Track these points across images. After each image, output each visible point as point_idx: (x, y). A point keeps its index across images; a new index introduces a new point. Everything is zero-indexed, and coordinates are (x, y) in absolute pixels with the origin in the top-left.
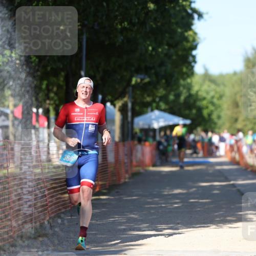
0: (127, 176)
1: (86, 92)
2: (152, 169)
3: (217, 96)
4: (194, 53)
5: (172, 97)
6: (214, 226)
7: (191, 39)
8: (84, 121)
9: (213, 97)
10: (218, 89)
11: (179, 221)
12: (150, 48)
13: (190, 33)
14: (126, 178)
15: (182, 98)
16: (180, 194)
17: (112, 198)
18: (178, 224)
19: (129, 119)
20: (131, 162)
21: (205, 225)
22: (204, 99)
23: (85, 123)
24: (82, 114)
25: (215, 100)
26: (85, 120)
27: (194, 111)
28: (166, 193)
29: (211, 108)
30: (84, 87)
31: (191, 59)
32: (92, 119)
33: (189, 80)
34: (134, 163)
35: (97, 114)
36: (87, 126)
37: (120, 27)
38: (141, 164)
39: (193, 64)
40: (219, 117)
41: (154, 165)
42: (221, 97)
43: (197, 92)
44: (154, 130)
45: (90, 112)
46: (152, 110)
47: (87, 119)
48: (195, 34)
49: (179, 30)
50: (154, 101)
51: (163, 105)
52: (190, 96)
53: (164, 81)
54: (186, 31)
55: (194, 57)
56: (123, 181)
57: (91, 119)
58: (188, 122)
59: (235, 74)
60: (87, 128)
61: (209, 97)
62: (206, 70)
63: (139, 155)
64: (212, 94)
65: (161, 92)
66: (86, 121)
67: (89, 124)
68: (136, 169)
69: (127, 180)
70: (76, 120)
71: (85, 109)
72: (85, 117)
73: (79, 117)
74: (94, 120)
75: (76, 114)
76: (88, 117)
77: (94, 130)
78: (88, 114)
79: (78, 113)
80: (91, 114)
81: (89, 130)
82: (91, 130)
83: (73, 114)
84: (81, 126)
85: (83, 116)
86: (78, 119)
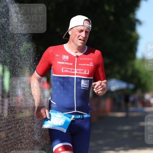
5: (123, 72)
8: (74, 74)
24: (72, 64)
26: (76, 72)
32: (85, 73)
35: (91, 65)
36: (79, 80)
47: (78, 71)
57: (83, 71)
60: (79, 83)
66: (77, 74)
70: (62, 71)
71: (76, 58)
72: (75, 69)
73: (68, 68)
74: (88, 73)
75: (63, 63)
76: (79, 70)
77: (88, 87)
78: (79, 64)
79: (67, 62)
80: (84, 65)
81: (82, 86)
82: (84, 86)
83: (60, 63)
84: (70, 80)
85: (73, 67)
86: (66, 71)
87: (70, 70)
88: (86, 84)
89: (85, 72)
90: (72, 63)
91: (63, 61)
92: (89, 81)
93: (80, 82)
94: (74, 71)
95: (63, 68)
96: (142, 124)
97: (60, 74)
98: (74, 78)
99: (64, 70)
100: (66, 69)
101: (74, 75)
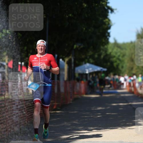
0: (71, 100)
1: (41, 49)
2: (85, 96)
3: (122, 55)
4: (109, 31)
5: (96, 56)
6: (120, 128)
7: (107, 23)
9: (119, 56)
10: (122, 51)
11: (100, 125)
12: (84, 29)
13: (107, 20)
14: (70, 101)
15: (102, 57)
16: (101, 110)
17: (63, 112)
18: (100, 126)
19: (73, 68)
20: (74, 92)
21: (115, 127)
22: (114, 57)
25: (120, 58)
26: (39, 64)
27: (109, 64)
28: (93, 109)
29: (118, 62)
30: (40, 46)
31: (107, 34)
33: (106, 47)
34: (75, 93)
37: (67, 17)
38: (79, 93)
39: (108, 37)
40: (122, 67)
41: (86, 94)
42: (124, 56)
43: (110, 53)
46: (85, 63)
48: (109, 20)
49: (101, 19)
50: (86, 58)
52: (107, 55)
53: (92, 47)
54: (104, 19)
55: (109, 33)
56: (69, 103)
58: (105, 70)
59: (132, 43)
61: (117, 56)
62: (116, 41)
63: (78, 88)
64: (119, 54)
65: (90, 53)
68: (76, 96)
69: (71, 102)
70: (34, 64)
75: (34, 61)
81: (43, 70)
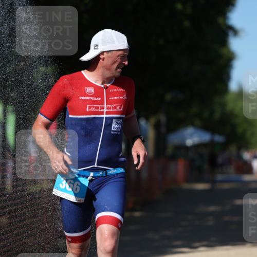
8: (102, 113)
15: (217, 115)
23: (104, 116)
26: (105, 110)
32: (118, 109)
35: (125, 97)
36: (109, 122)
44: (187, 148)
45: (113, 94)
47: (108, 108)
51: (198, 122)
57: (115, 108)
66: (107, 113)
67: (112, 118)
70: (87, 110)
71: (105, 90)
72: (105, 106)
73: (95, 106)
74: (122, 110)
75: (88, 98)
76: (110, 106)
77: (119, 130)
78: (110, 98)
79: (92, 96)
80: (116, 98)
81: (112, 129)
82: (115, 130)
83: (83, 98)
84: (97, 122)
85: (102, 102)
86: (93, 109)
87: (97, 108)
88: (118, 126)
89: (118, 107)
90: (99, 97)
91: (87, 95)
92: (121, 120)
93: (111, 124)
94: (103, 108)
95: (88, 106)
96: (238, 202)
97: (83, 115)
98: (103, 118)
99: (90, 107)
100: (93, 107)
101: (104, 114)
